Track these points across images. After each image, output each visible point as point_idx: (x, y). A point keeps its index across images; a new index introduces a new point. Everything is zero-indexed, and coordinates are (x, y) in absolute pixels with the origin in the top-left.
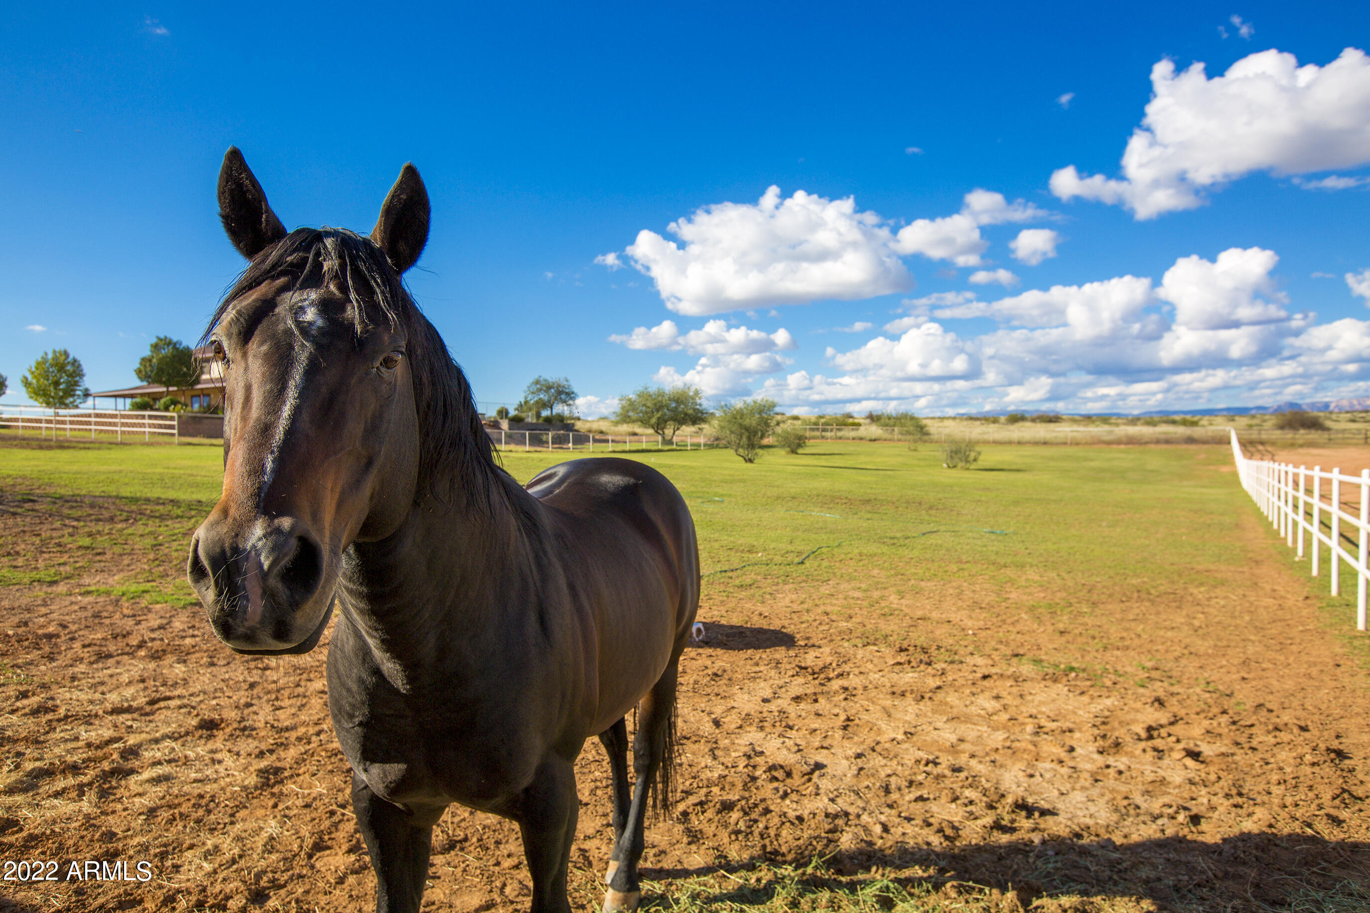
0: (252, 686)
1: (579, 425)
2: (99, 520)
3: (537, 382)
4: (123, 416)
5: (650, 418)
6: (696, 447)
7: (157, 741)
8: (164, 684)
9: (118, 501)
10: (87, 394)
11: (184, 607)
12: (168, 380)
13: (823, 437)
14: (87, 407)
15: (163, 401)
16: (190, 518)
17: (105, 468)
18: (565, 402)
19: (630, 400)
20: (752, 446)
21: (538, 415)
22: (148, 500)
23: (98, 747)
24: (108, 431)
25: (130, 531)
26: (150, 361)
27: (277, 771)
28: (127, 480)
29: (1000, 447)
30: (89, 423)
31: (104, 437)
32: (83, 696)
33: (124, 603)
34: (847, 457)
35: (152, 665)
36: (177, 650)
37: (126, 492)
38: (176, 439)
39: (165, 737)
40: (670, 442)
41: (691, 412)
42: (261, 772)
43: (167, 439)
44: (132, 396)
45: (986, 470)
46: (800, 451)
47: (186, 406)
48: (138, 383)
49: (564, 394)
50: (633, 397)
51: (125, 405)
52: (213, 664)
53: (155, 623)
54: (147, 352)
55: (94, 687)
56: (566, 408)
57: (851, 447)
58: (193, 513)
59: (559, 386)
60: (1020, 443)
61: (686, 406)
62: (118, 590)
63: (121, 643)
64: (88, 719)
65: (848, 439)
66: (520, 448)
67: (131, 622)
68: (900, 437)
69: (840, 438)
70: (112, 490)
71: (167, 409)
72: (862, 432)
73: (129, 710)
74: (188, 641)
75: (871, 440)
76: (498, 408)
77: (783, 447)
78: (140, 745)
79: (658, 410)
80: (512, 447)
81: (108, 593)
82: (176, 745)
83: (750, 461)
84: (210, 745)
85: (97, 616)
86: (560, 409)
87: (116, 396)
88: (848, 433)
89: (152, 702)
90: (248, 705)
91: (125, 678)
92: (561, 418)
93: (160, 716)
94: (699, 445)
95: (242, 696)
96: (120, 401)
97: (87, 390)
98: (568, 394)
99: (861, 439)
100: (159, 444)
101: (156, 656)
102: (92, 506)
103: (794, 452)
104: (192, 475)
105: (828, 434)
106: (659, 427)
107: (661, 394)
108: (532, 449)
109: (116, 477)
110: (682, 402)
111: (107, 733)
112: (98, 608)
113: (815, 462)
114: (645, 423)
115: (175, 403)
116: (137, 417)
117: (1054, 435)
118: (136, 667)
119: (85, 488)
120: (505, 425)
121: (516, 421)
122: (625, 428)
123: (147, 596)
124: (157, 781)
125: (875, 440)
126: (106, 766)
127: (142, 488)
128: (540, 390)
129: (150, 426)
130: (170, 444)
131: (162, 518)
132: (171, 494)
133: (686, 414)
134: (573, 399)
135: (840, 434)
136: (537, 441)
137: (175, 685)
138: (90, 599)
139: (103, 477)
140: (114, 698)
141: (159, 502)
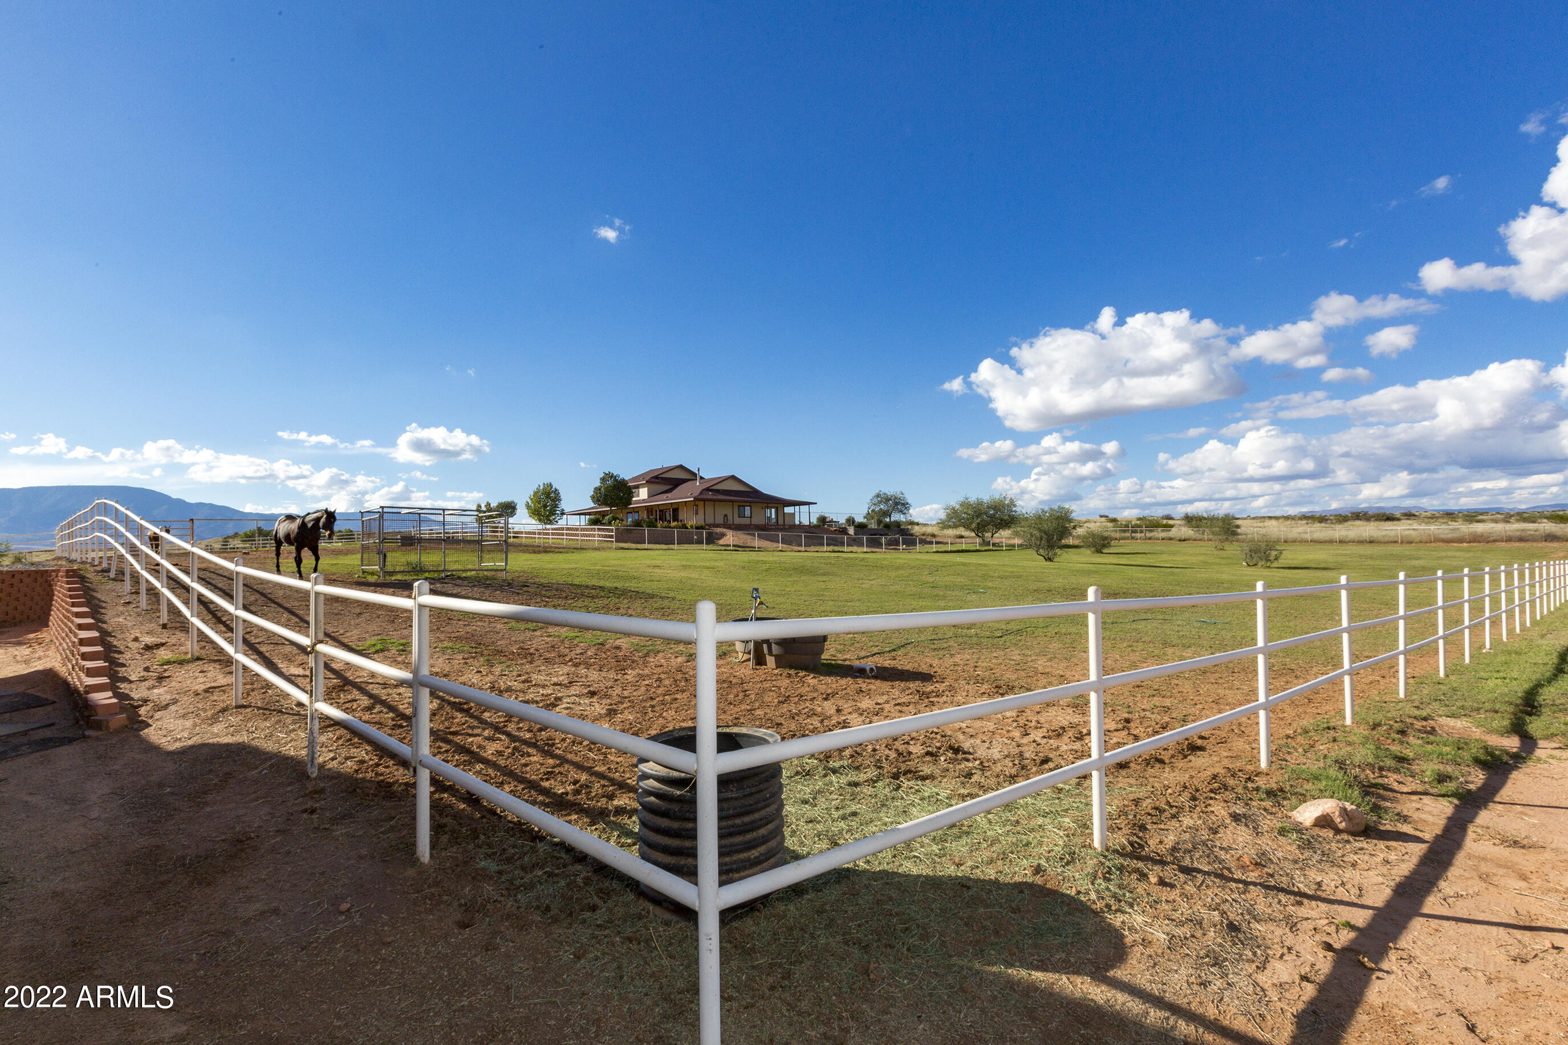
0: (616, 680)
1: (916, 530)
2: (560, 598)
3: (878, 496)
4: (582, 530)
5: (971, 523)
6: (1011, 547)
7: (569, 696)
8: (577, 676)
9: (571, 587)
10: (563, 514)
11: (595, 645)
12: (611, 503)
13: (1133, 538)
14: (562, 522)
15: (607, 518)
16: (608, 598)
17: (568, 566)
18: (901, 511)
19: (953, 508)
20: (1051, 546)
21: (879, 522)
22: (587, 587)
23: (546, 696)
24: (572, 540)
25: (575, 605)
26: (600, 489)
27: (615, 710)
28: (578, 574)
29: (1318, 546)
30: (562, 534)
31: (573, 544)
32: (542, 678)
33: (566, 641)
34: (1149, 556)
35: (573, 669)
36: (586, 663)
37: (577, 581)
38: (614, 545)
39: (572, 695)
40: (988, 544)
41: (1006, 518)
42: (607, 710)
43: (609, 545)
44: (589, 514)
45: (1290, 568)
46: (1105, 551)
47: (623, 521)
48: (592, 505)
49: (900, 504)
50: (957, 507)
51: (584, 520)
52: (600, 670)
53: (578, 652)
54: (598, 484)
55: (547, 675)
56: (902, 516)
57: (1159, 547)
58: (611, 595)
59: (896, 498)
60: (1341, 542)
61: (1003, 512)
62: (564, 635)
63: (561, 659)
64: (544, 687)
65: (1158, 539)
66: (860, 549)
67: (568, 650)
68: (1211, 537)
69: (1150, 539)
70: (569, 580)
71: (610, 524)
72: (1174, 532)
73: (560, 685)
74: (592, 660)
75: (1180, 540)
76: (846, 517)
77: (1089, 547)
78: (562, 697)
79: (978, 517)
80: (855, 549)
81: (559, 636)
82: (577, 699)
83: (1050, 560)
84: (591, 700)
85: (553, 647)
86: (896, 517)
87: (580, 514)
88: (1160, 534)
89: (570, 683)
90: (611, 687)
91: (561, 673)
92: (898, 524)
93: (573, 688)
94: (1013, 546)
95: (610, 684)
96: (583, 517)
97: (563, 510)
98: (903, 504)
99: (1171, 539)
100: (603, 549)
101: (576, 665)
102: (557, 590)
103: (1099, 551)
104: (616, 571)
105: (1138, 535)
106: (980, 529)
107: (980, 503)
108: (869, 550)
109: (573, 572)
110: (999, 510)
111: (550, 692)
112: (554, 643)
113: (1116, 561)
114: (967, 527)
115: (615, 519)
116: (592, 530)
117: (1384, 533)
118: (566, 669)
119: (557, 578)
120: (851, 531)
121: (861, 527)
122: (951, 532)
123: (578, 639)
124: (567, 708)
125: (1184, 540)
126: (548, 702)
127: (586, 579)
128: (880, 502)
129: (599, 536)
130: (610, 548)
131: (593, 597)
132: (602, 583)
133: (1002, 520)
134: (908, 509)
135: (1149, 535)
136: (874, 543)
137: (581, 677)
138: (551, 639)
139: (566, 572)
140: (555, 680)
141: (594, 588)
